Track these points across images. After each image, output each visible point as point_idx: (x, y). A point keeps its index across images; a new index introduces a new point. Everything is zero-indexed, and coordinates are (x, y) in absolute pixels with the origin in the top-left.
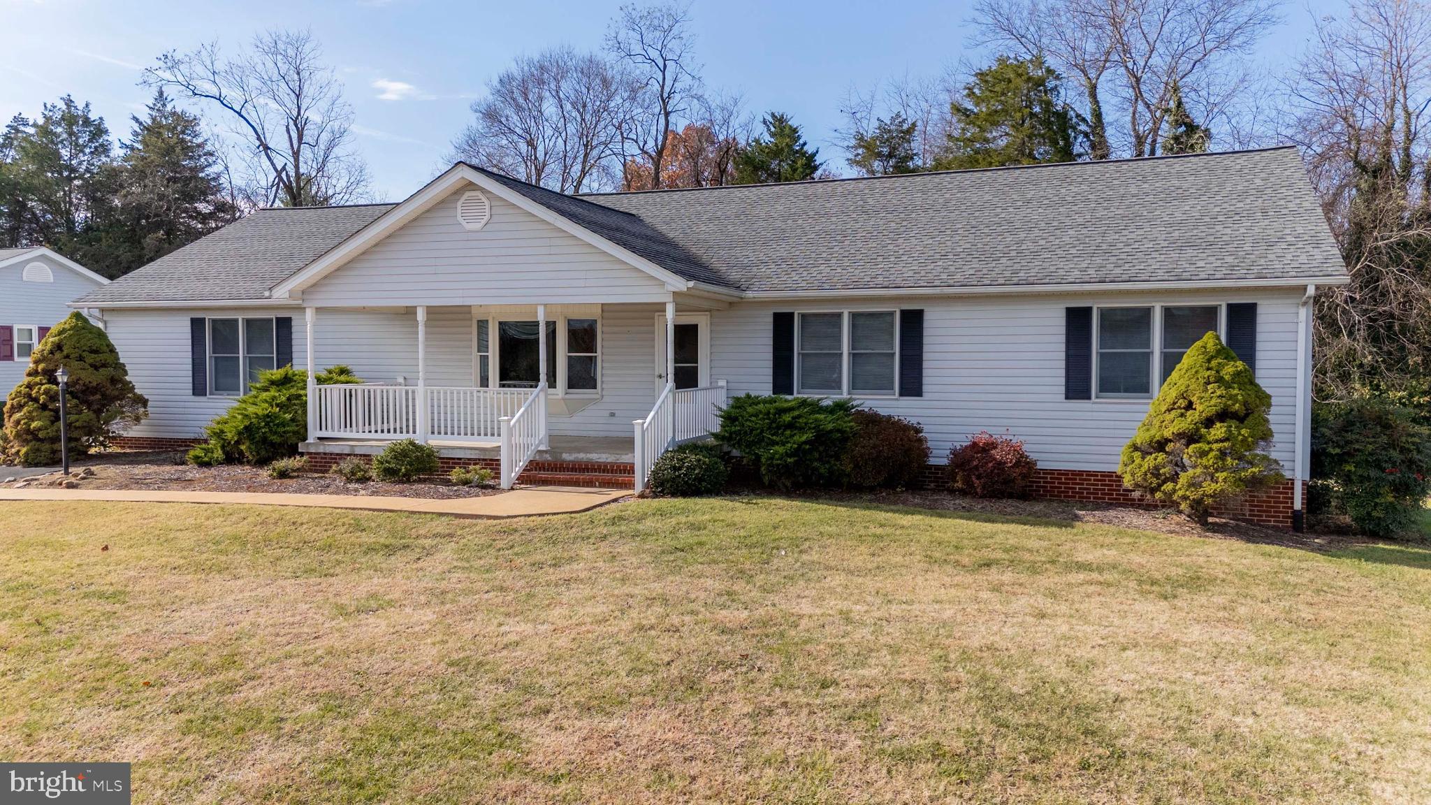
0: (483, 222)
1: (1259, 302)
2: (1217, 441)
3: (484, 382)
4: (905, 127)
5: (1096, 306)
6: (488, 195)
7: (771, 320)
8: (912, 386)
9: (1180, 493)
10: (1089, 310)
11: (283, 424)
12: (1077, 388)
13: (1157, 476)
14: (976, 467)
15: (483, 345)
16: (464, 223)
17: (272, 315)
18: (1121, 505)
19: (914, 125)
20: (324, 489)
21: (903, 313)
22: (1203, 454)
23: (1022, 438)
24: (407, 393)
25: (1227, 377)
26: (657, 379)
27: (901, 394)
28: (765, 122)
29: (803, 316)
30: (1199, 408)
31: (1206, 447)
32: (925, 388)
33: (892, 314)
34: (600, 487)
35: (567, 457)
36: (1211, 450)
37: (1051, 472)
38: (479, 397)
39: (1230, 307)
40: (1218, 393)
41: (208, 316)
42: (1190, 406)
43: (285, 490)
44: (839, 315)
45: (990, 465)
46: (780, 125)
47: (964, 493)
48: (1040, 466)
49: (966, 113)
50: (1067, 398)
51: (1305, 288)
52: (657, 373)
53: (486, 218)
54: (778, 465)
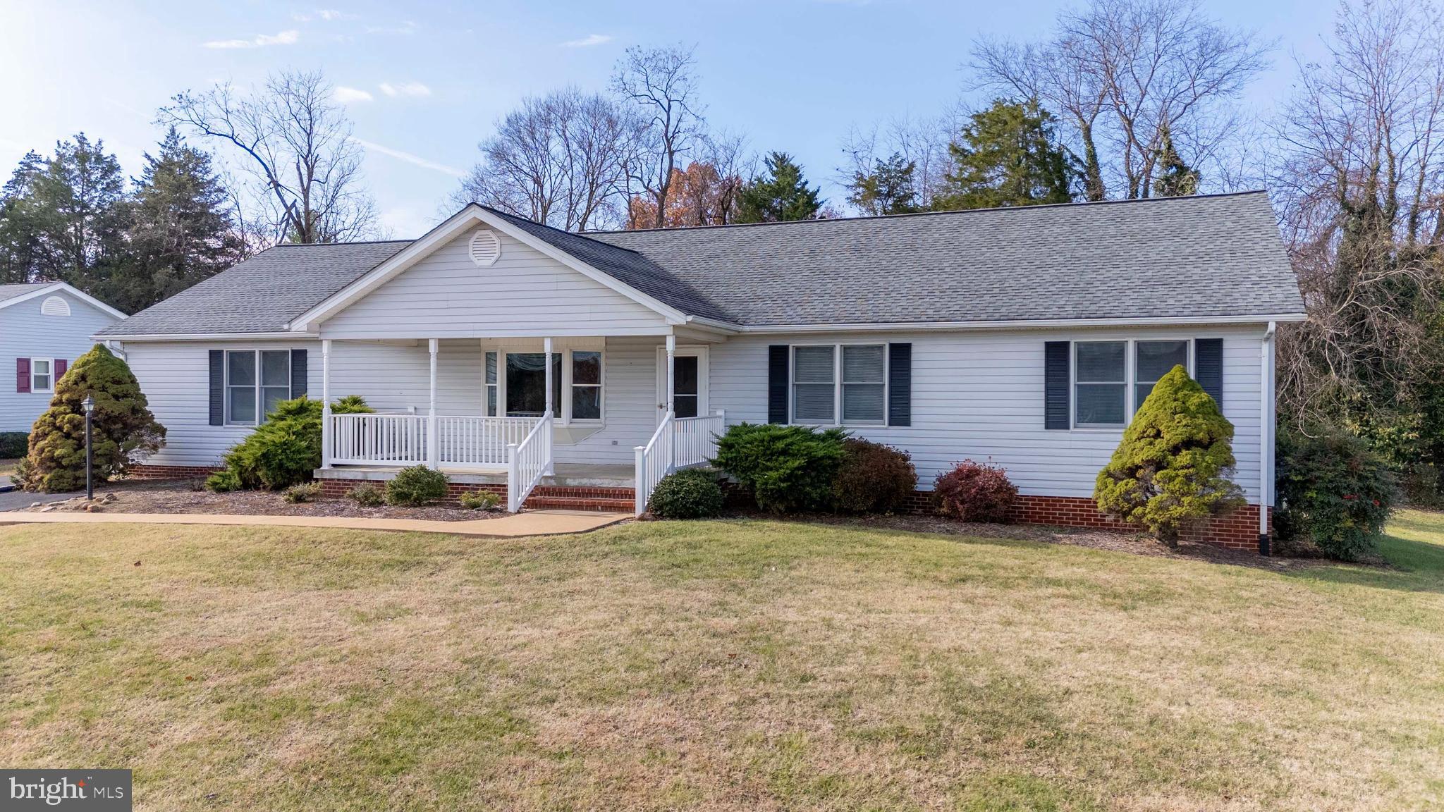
0: (493, 259)
1: (1224, 338)
2: (1183, 468)
3: (492, 411)
4: (905, 166)
5: (1073, 340)
6: (499, 234)
7: (767, 352)
8: (901, 416)
9: (1149, 516)
10: (1066, 344)
11: (299, 452)
12: (1056, 418)
13: (1129, 501)
14: (960, 493)
15: (491, 376)
16: (475, 260)
17: (288, 348)
18: (1098, 530)
19: (912, 165)
20: (339, 512)
21: (892, 346)
22: (1171, 479)
23: (1003, 466)
24: (418, 421)
25: (1192, 408)
26: (658, 409)
27: (890, 424)
28: (767, 161)
29: (798, 349)
30: (1167, 436)
31: (1173, 473)
32: (913, 418)
33: (881, 348)
34: (602, 510)
35: (571, 482)
36: (1177, 476)
37: (1033, 498)
38: (487, 427)
39: (1198, 342)
40: (1184, 422)
41: (226, 349)
42: (1158, 435)
43: (302, 513)
44: (832, 349)
45: (973, 491)
46: (782, 165)
47: (949, 517)
48: (1021, 492)
49: (963, 153)
50: (1047, 428)
51: (1266, 325)
52: (658, 403)
53: (496, 256)
54: (772, 490)
